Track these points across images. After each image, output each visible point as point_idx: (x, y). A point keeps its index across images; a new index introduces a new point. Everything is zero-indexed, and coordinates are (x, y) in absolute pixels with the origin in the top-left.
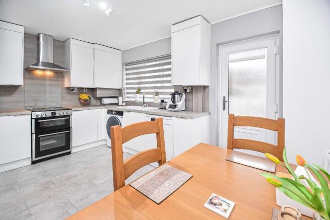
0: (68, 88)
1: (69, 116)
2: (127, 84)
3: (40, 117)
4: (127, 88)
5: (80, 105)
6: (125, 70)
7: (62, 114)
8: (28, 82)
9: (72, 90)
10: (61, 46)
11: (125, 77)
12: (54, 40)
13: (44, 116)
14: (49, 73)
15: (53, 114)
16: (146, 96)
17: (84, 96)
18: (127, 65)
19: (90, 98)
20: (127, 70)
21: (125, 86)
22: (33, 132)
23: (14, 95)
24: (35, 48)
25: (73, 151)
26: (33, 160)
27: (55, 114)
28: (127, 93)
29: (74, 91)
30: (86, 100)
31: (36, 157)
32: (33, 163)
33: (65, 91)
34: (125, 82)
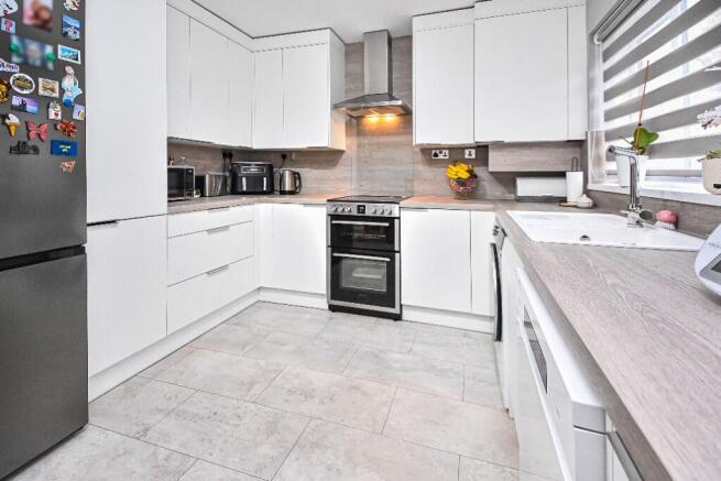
0: (426, 151)
1: (391, 220)
6: (598, 61)
7: (379, 214)
9: (436, 155)
11: (601, 89)
15: (361, 209)
19: (475, 177)
22: (329, 243)
26: (329, 303)
27: (364, 211)
29: (441, 157)
33: (419, 157)
34: (603, 107)
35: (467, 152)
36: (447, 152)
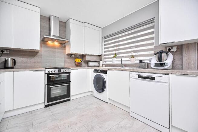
0: (68, 55)
1: (69, 73)
2: (105, 52)
3: (51, 73)
4: (105, 55)
5: (75, 66)
6: (103, 42)
7: (65, 72)
8: (44, 49)
9: (71, 56)
10: (64, 25)
11: (104, 47)
12: (59, 21)
13: (54, 72)
14: (57, 44)
16: (123, 59)
17: (78, 60)
18: (105, 38)
19: (81, 62)
20: (105, 42)
21: (104, 53)
22: (46, 83)
23: (35, 58)
24: (48, 26)
25: (72, 98)
26: (46, 104)
27: (60, 71)
28: (105, 58)
29: (72, 57)
30: (79, 63)
31: (47, 103)
32: (46, 106)
33: (66, 56)
34: (104, 50)
35: (78, 56)
36: (73, 55)
